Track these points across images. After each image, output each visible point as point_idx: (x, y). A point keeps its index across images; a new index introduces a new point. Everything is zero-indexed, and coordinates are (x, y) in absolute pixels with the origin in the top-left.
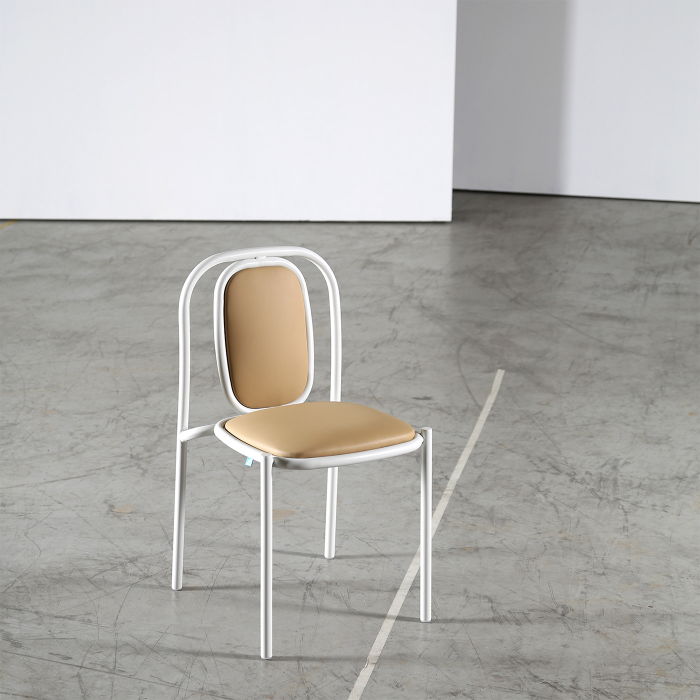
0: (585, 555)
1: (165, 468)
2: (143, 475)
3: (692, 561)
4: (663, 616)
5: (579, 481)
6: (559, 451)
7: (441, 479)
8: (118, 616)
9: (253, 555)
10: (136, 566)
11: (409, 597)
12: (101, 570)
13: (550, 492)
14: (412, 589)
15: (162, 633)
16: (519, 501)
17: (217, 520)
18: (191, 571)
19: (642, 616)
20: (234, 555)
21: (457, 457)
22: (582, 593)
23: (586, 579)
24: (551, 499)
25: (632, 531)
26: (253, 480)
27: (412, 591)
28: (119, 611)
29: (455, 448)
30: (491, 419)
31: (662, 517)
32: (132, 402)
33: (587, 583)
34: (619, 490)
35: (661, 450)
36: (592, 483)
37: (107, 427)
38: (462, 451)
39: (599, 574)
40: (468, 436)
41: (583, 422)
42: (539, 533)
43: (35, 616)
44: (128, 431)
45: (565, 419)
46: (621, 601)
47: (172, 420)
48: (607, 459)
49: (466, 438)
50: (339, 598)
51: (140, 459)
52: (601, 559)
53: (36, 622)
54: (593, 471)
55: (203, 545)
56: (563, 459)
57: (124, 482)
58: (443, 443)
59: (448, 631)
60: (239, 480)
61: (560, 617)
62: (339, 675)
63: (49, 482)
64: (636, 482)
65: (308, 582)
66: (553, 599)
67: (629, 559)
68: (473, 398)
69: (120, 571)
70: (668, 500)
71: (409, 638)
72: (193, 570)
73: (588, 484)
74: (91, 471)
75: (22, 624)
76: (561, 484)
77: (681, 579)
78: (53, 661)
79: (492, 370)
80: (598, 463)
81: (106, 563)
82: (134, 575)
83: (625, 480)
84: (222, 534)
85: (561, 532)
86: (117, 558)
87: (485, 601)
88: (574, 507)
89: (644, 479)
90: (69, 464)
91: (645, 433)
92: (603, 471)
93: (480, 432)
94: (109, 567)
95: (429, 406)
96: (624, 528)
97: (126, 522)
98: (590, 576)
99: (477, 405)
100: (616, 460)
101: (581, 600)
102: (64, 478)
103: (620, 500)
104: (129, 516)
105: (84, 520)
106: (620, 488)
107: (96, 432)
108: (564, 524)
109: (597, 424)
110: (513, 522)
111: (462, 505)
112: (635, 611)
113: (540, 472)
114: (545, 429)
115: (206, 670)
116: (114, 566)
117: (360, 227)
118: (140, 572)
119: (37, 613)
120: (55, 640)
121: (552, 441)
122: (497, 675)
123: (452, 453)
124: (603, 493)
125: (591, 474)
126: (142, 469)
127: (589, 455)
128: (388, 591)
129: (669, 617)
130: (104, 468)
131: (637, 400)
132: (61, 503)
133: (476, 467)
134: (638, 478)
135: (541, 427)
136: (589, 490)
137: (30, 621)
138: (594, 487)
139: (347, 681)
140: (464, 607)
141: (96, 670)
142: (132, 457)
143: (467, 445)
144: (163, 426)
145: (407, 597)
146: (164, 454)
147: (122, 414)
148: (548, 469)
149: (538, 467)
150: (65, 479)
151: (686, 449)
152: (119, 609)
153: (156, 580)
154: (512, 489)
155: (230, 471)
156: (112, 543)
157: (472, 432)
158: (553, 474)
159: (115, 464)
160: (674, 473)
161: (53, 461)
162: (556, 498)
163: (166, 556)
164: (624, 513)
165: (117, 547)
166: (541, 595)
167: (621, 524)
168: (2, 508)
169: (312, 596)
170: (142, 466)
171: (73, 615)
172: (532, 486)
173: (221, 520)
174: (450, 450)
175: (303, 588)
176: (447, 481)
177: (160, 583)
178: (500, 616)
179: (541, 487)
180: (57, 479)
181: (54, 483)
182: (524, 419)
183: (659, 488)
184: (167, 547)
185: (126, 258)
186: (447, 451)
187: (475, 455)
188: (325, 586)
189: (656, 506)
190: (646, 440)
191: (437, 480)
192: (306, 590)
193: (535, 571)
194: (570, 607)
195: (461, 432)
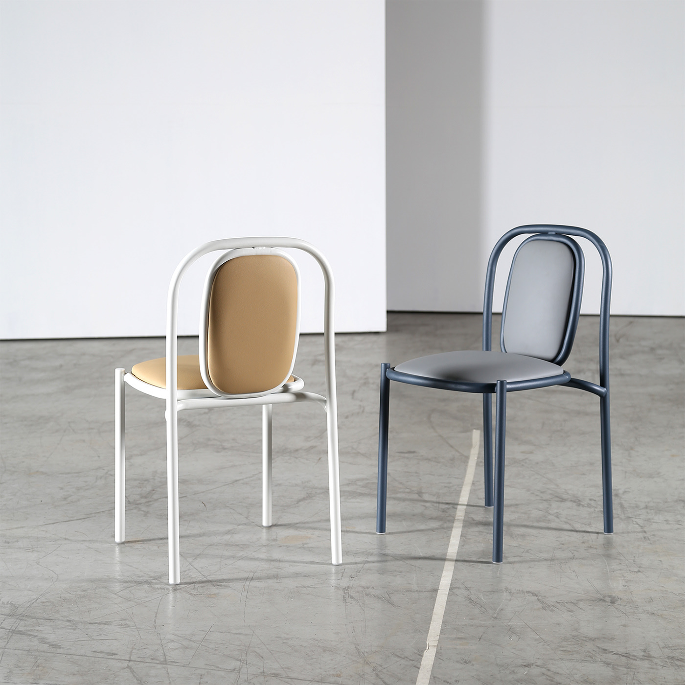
0: (615, 559)
2: (145, 515)
5: (586, 506)
6: (557, 485)
7: (448, 509)
8: (155, 620)
10: (161, 582)
11: (451, 596)
12: (126, 586)
13: (560, 514)
14: (452, 589)
15: (206, 631)
16: (533, 522)
17: (233, 545)
20: (261, 571)
22: (624, 586)
23: (623, 576)
24: (563, 520)
25: (654, 540)
26: (259, 515)
28: (156, 617)
29: (453, 486)
31: (678, 528)
33: (626, 579)
34: (627, 511)
35: (655, 482)
38: (462, 487)
39: (635, 572)
40: (462, 477)
41: (572, 464)
43: (68, 624)
45: (553, 463)
46: (666, 591)
49: (461, 479)
50: (380, 598)
51: (139, 504)
52: (632, 561)
53: (70, 628)
55: (226, 564)
56: (564, 490)
58: (440, 483)
59: (500, 619)
60: (245, 516)
61: (610, 604)
62: (402, 656)
63: (50, 524)
64: (642, 505)
65: (344, 588)
66: (598, 591)
67: (660, 559)
68: (457, 451)
69: (146, 587)
70: (679, 516)
71: (463, 625)
73: (596, 508)
74: (91, 514)
75: (55, 630)
76: (569, 508)
78: (99, 657)
81: (129, 581)
82: (161, 589)
83: (630, 504)
84: (242, 556)
85: (583, 543)
86: (139, 577)
87: (530, 595)
88: (589, 525)
89: (649, 503)
91: (634, 471)
94: (133, 584)
95: (416, 457)
96: (644, 537)
97: (140, 550)
98: (627, 573)
99: (463, 455)
100: (616, 490)
101: (625, 591)
102: (65, 520)
103: (632, 518)
104: (142, 546)
105: (96, 551)
106: (627, 509)
107: (86, 486)
108: (584, 537)
109: (585, 465)
110: (533, 536)
111: (477, 526)
113: (544, 500)
114: (537, 470)
115: (263, 658)
116: (138, 583)
118: (167, 586)
119: (69, 621)
120: (95, 641)
121: (546, 478)
122: (566, 650)
123: (452, 490)
125: (595, 501)
126: (143, 511)
127: (587, 487)
128: (429, 591)
130: (103, 511)
132: (68, 539)
134: (642, 502)
135: (532, 469)
137: (64, 627)
139: (412, 660)
140: (510, 600)
141: (147, 662)
143: (465, 484)
145: (449, 595)
146: (162, 499)
147: (109, 473)
148: (551, 498)
149: (542, 497)
150: (66, 522)
152: (155, 615)
153: (186, 591)
155: (234, 510)
156: (130, 566)
158: (557, 501)
159: (113, 508)
160: (676, 498)
161: (49, 509)
162: (569, 518)
164: (640, 527)
165: (137, 568)
166: (584, 589)
167: (641, 535)
168: (6, 544)
169: (352, 597)
170: (142, 509)
171: (107, 621)
172: (541, 511)
173: (237, 545)
174: (449, 488)
175: (341, 592)
176: (455, 510)
177: (191, 594)
178: (549, 606)
179: (550, 511)
180: (57, 521)
181: (55, 524)
182: (513, 464)
183: (667, 509)
184: (188, 567)
185: (75, 364)
186: (447, 488)
187: (475, 490)
188: (362, 590)
189: (669, 521)
190: (638, 475)
191: (445, 509)
192: (344, 593)
193: (570, 571)
194: (616, 597)
195: (454, 475)
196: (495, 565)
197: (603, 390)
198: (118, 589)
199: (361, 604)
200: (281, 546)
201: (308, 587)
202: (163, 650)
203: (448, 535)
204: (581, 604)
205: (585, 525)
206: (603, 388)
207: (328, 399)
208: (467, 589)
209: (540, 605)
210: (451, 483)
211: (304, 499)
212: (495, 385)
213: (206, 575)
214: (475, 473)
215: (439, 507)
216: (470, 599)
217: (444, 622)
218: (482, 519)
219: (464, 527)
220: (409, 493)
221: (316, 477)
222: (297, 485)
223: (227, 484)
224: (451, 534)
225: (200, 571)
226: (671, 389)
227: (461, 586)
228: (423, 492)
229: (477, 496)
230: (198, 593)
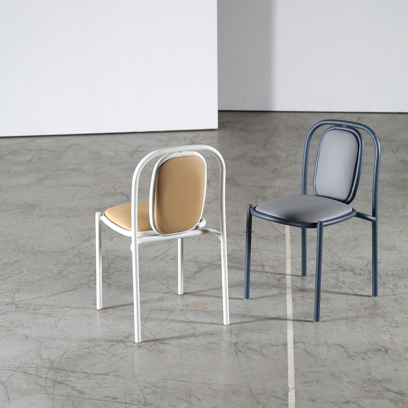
0: (382, 317)
1: (120, 282)
5: (358, 274)
6: (339, 258)
7: (281, 278)
8: (133, 371)
10: (130, 341)
12: (111, 344)
13: (345, 281)
15: (164, 379)
16: (331, 288)
20: (185, 331)
21: (284, 264)
22: (390, 338)
23: (389, 331)
24: (348, 286)
25: (401, 301)
26: (174, 285)
27: (295, 344)
28: (133, 368)
29: (280, 260)
30: (293, 241)
32: (83, 244)
33: (391, 333)
34: (382, 278)
35: (394, 254)
36: (366, 275)
37: (74, 259)
38: (285, 261)
39: (395, 327)
40: (285, 252)
41: (345, 240)
42: (351, 306)
43: (85, 375)
44: (88, 261)
45: (334, 239)
47: (111, 253)
48: (367, 260)
49: (284, 253)
50: (256, 351)
52: (392, 318)
53: (87, 378)
54: (364, 268)
55: (164, 326)
56: (344, 262)
58: (273, 257)
59: (326, 366)
60: (166, 286)
61: (385, 353)
62: (277, 397)
63: (55, 294)
64: (390, 273)
65: (234, 343)
66: (376, 343)
68: (277, 230)
69: (122, 345)
71: (306, 372)
73: (364, 276)
74: (77, 286)
75: (79, 380)
76: (349, 276)
78: (108, 401)
80: (364, 263)
81: (112, 340)
83: (383, 272)
85: (362, 304)
86: (117, 337)
87: (339, 347)
88: (363, 289)
89: (393, 271)
90: (63, 283)
91: (381, 245)
93: (290, 249)
94: (114, 342)
95: (255, 236)
96: (395, 299)
97: (112, 315)
98: (390, 328)
99: (281, 234)
101: (392, 342)
103: (386, 283)
104: (112, 312)
105: (87, 315)
106: (382, 277)
107: (70, 262)
108: (361, 299)
109: (352, 241)
110: (333, 300)
111: (300, 292)
113: (334, 270)
114: (326, 245)
115: (200, 400)
116: (117, 342)
117: (167, 134)
118: (134, 344)
119: (85, 373)
120: (103, 388)
121: (332, 252)
122: (366, 390)
123: (281, 262)
125: (363, 270)
126: (107, 283)
127: (357, 259)
128: (282, 345)
130: (84, 284)
131: (368, 226)
132: (69, 306)
133: (297, 270)
134: (389, 270)
137: (83, 378)
138: (368, 277)
139: (283, 400)
140: (329, 351)
141: (136, 404)
143: (287, 257)
145: (294, 348)
146: (116, 273)
147: (80, 251)
148: (338, 269)
149: (332, 268)
150: (64, 292)
152: (132, 367)
153: (146, 348)
155: (159, 281)
156: (110, 328)
158: (342, 271)
159: (89, 281)
161: (52, 282)
162: (351, 285)
163: (146, 334)
164: (392, 291)
165: (114, 330)
166: (369, 342)
167: (393, 297)
168: (34, 311)
169: (240, 351)
170: (106, 281)
171: (106, 372)
172: (334, 279)
173: (167, 310)
174: (278, 261)
175: (233, 347)
176: (285, 279)
177: (149, 350)
178: (351, 355)
179: (339, 279)
180: (59, 292)
181: (59, 294)
182: (312, 240)
183: (404, 276)
184: (143, 328)
185: (39, 159)
186: (277, 262)
187: (294, 263)
188: (245, 345)
189: (407, 286)
190: (384, 248)
191: (279, 279)
192: (235, 348)
193: (358, 327)
194: (387, 347)
195: (280, 250)
196: (315, 323)
197: (374, 218)
198: (107, 347)
199: (246, 356)
200: (192, 311)
201: (214, 343)
202: (143, 395)
203: (285, 300)
204: (369, 354)
205: (361, 290)
206: (374, 217)
207: (222, 233)
208: (303, 343)
209: (346, 355)
210: (279, 257)
211: (197, 272)
212: (317, 224)
213: (154, 335)
214: (291, 248)
215: (275, 277)
216: (307, 351)
217: (296, 370)
218: (301, 286)
219: (293, 293)
220: (256, 266)
221: (201, 253)
222: (191, 260)
223: (151, 260)
224: (286, 299)
225: (150, 331)
226: (392, 176)
227: (300, 341)
228: (264, 265)
229: (296, 267)
230: (153, 350)
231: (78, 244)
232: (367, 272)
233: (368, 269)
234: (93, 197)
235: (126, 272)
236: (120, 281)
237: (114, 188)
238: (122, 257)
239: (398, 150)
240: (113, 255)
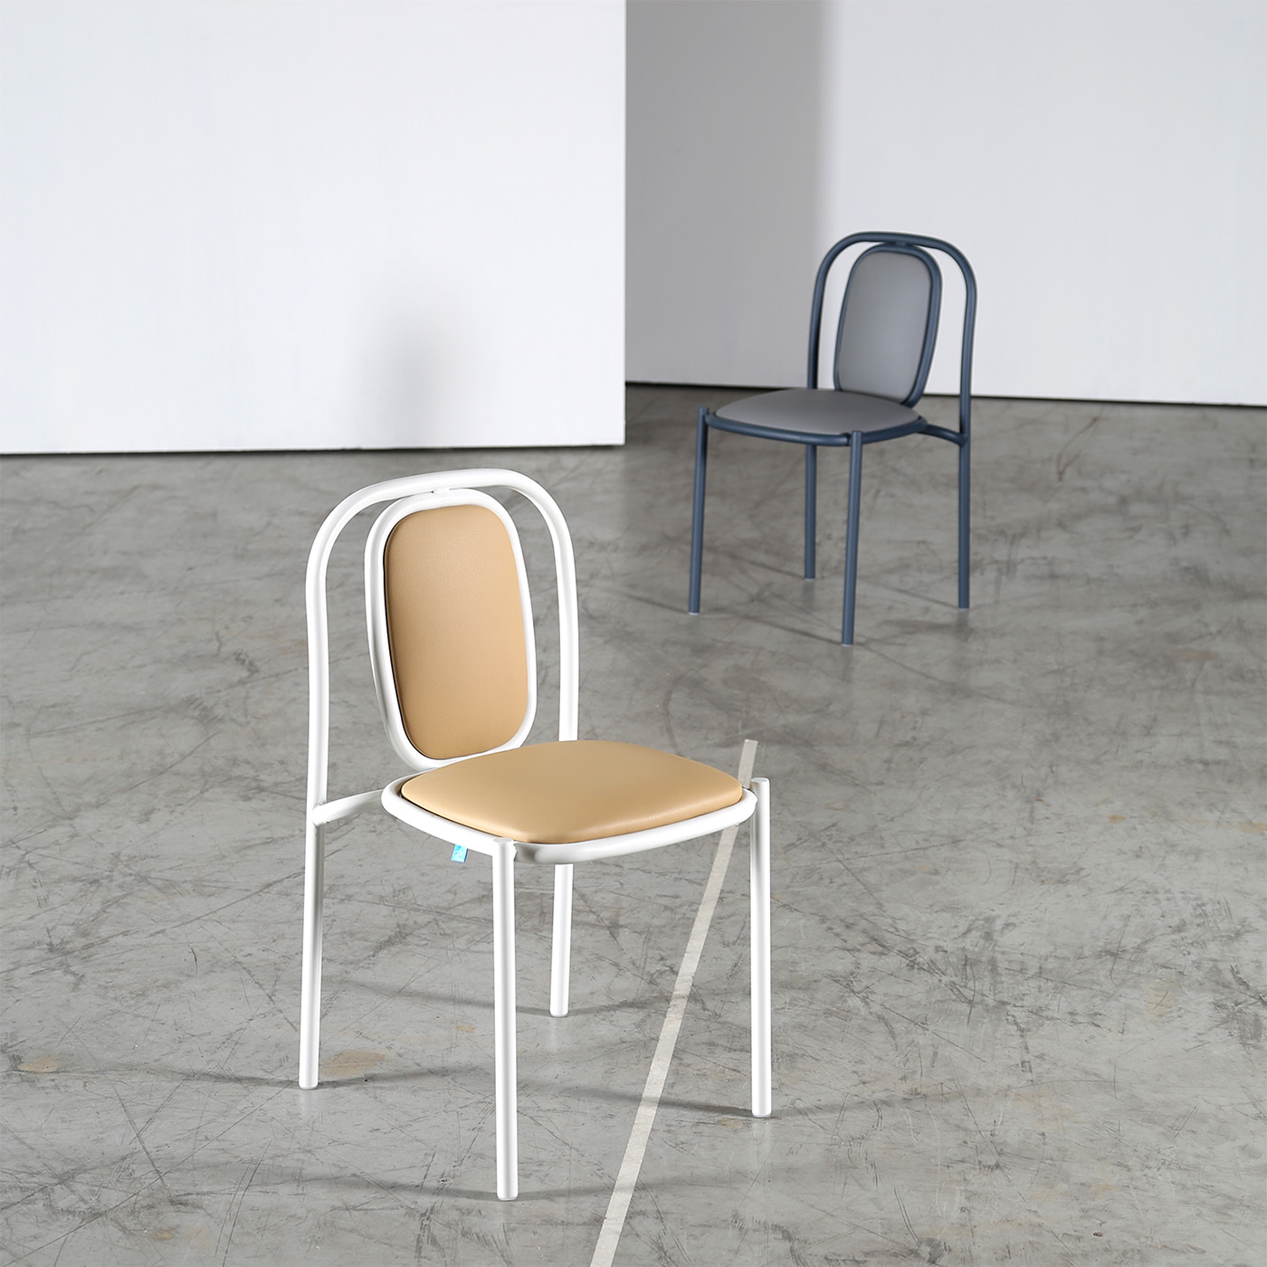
0: (958, 1127)
1: (119, 970)
2: (76, 987)
3: (1161, 1129)
4: (1124, 1253)
5: (925, 967)
6: (880, 905)
7: (661, 973)
9: (309, 1155)
10: (72, 1191)
11: (626, 1236)
13: (872, 993)
14: (631, 1217)
16: (816, 1015)
17: (231, 1079)
18: (186, 1198)
19: (1085, 1255)
20: (272, 1158)
21: (688, 924)
22: (963, 1210)
23: (965, 1179)
24: (876, 1008)
25: (1040, 1070)
27: (631, 1221)
29: (681, 906)
31: (1092, 1037)
32: (45, 830)
33: (970, 1188)
34: (1002, 983)
35: (1068, 896)
36: (950, 971)
38: (697, 910)
39: (989, 1167)
40: (703, 880)
41: (917, 842)
42: (864, 1083)
44: (41, 892)
45: (882, 838)
46: (1040, 1226)
47: (127, 866)
48: (971, 918)
49: (700, 884)
50: (487, 1243)
51: (68, 953)
52: (989, 1134)
54: (949, 946)
55: (207, 1139)
56: (890, 921)
57: (39, 1004)
58: (658, 895)
60: (267, 991)
64: (1033, 967)
65: (423, 1211)
66: (909, 1226)
67: (1042, 1130)
69: (40, 1205)
70: (1097, 1001)
72: (190, 1194)
73: (944, 974)
76: (892, 975)
77: (1146, 1171)
79: (733, 742)
80: (956, 927)
81: (10, 1189)
82: (69, 1212)
83: (1010, 961)
84: (242, 1112)
85: (904, 1078)
86: (32, 1175)
87: (777, 1236)
88: (923, 1024)
89: (1046, 958)
91: (1034, 862)
92: (968, 943)
93: (725, 870)
94: (16, 1196)
96: (1023, 1063)
97: (47, 1093)
98: (973, 1172)
100: (989, 920)
101: (962, 1225)
103: (1009, 1004)
104: (53, 1080)
106: (1003, 979)
108: (908, 1060)
109: (942, 845)
110: (810, 1059)
111: (708, 1027)
112: (1070, 1245)
113: (848, 950)
114: (848, 859)
116: (27, 1194)
118: (82, 1204)
121: (863, 884)
123: (678, 917)
124: (974, 991)
125: (945, 951)
126: (73, 973)
127: (937, 912)
128: (584, 1224)
129: (1137, 1257)
131: (1011, 794)
133: (726, 945)
134: (1034, 956)
135: (840, 857)
136: (946, 985)
138: (954, 979)
140: (737, 1251)
142: (51, 948)
143: (704, 899)
144: (110, 879)
145: (624, 1235)
146: (115, 939)
147: (27, 858)
148: (863, 945)
149: (845, 941)
151: (1116, 891)
153: (116, 1221)
154: (800, 989)
155: (249, 972)
156: (21, 1142)
157: (711, 870)
158: (874, 953)
159: (17, 966)
160: (1101, 943)
162: (887, 1005)
163: (134, 1167)
164: (1019, 1033)
165: (31, 1148)
166: (884, 1219)
167: (1016, 1056)
169: (434, 1242)
170: (73, 969)
172: (837, 981)
173: (238, 1080)
174: (672, 910)
175: (415, 1226)
176: (674, 976)
177: (124, 1229)
179: (855, 983)
182: (806, 841)
183: (1078, 977)
184: (132, 1146)
185: (16, 531)
186: (668, 913)
187: (722, 918)
188: (457, 1218)
189: (1076, 1014)
190: (1038, 876)
191: (654, 977)
192: (421, 1229)
193: (865, 1165)
194: (943, 1243)
195: (689, 873)
199: (448, 1262)
201: (354, 1208)
203: (648, 1054)
208: (660, 1216)
211: (389, 942)
213: (163, 1171)
214: (728, 867)
216: (661, 1248)
220: (593, 926)
221: (423, 875)
222: (382, 899)
223: (250, 893)
224: (655, 1050)
225: (153, 1157)
226: (1140, 622)
227: (650, 1208)
228: (621, 923)
229: (722, 936)
230: (138, 1227)
231: (30, 831)
232: (955, 960)
233: (963, 949)
234: (141, 666)
235: (151, 935)
236: (121, 967)
237: (218, 639)
238: (159, 883)
239: (1187, 530)
240: (131, 875)
